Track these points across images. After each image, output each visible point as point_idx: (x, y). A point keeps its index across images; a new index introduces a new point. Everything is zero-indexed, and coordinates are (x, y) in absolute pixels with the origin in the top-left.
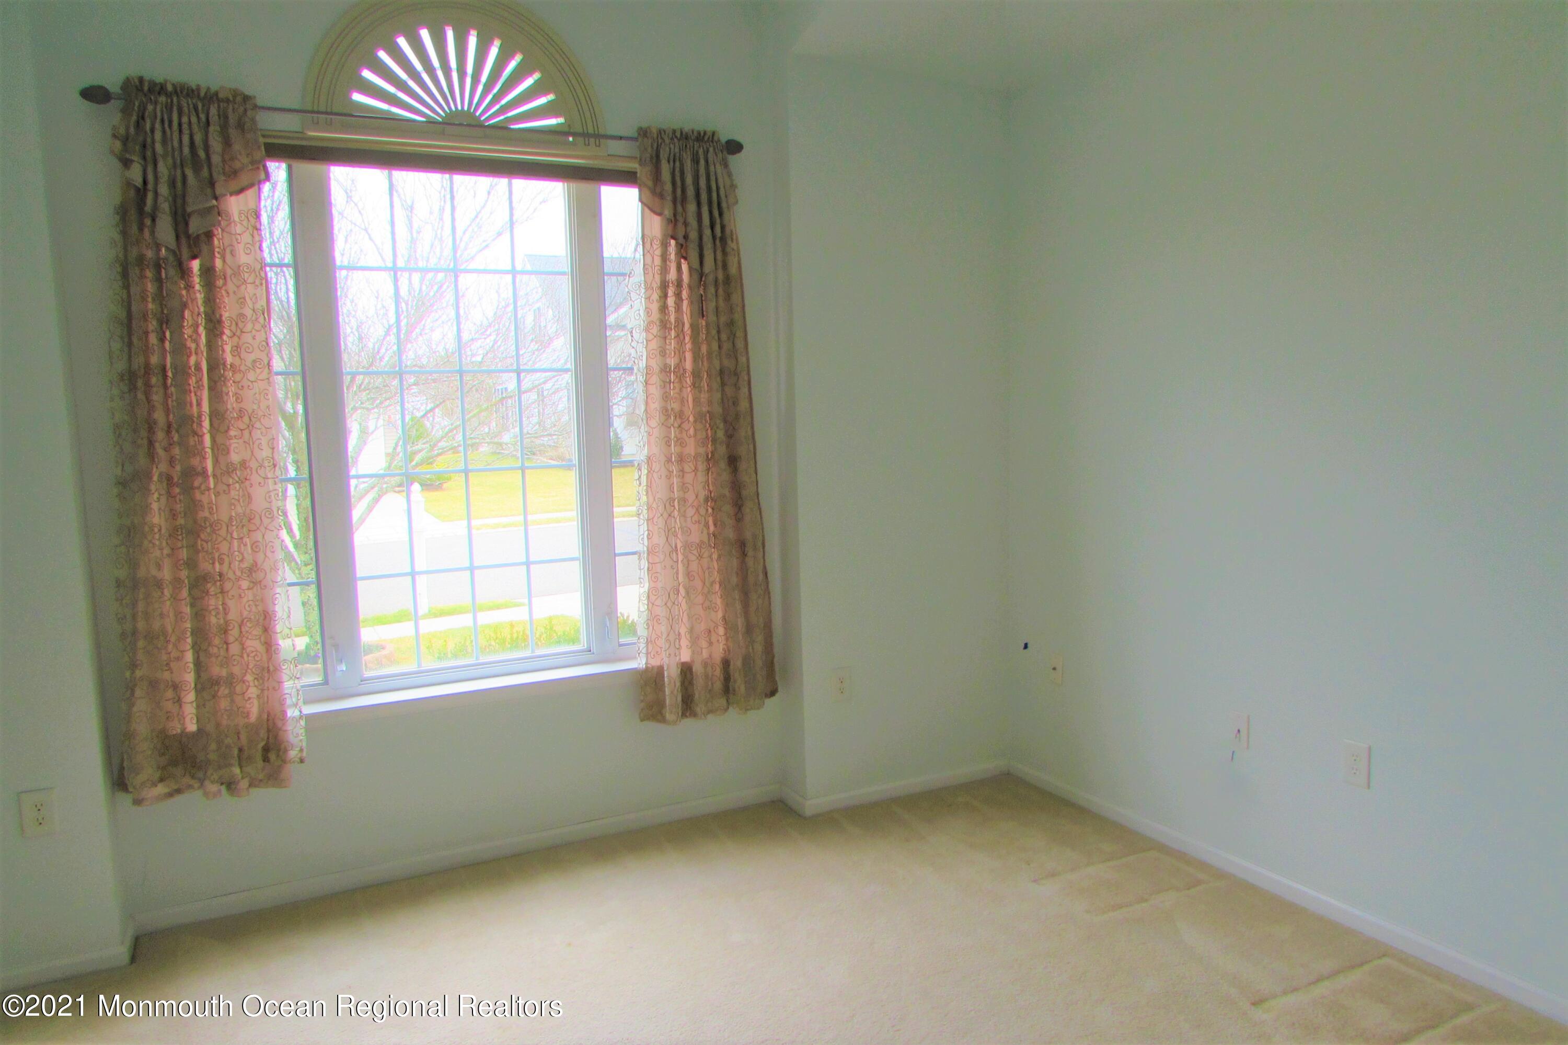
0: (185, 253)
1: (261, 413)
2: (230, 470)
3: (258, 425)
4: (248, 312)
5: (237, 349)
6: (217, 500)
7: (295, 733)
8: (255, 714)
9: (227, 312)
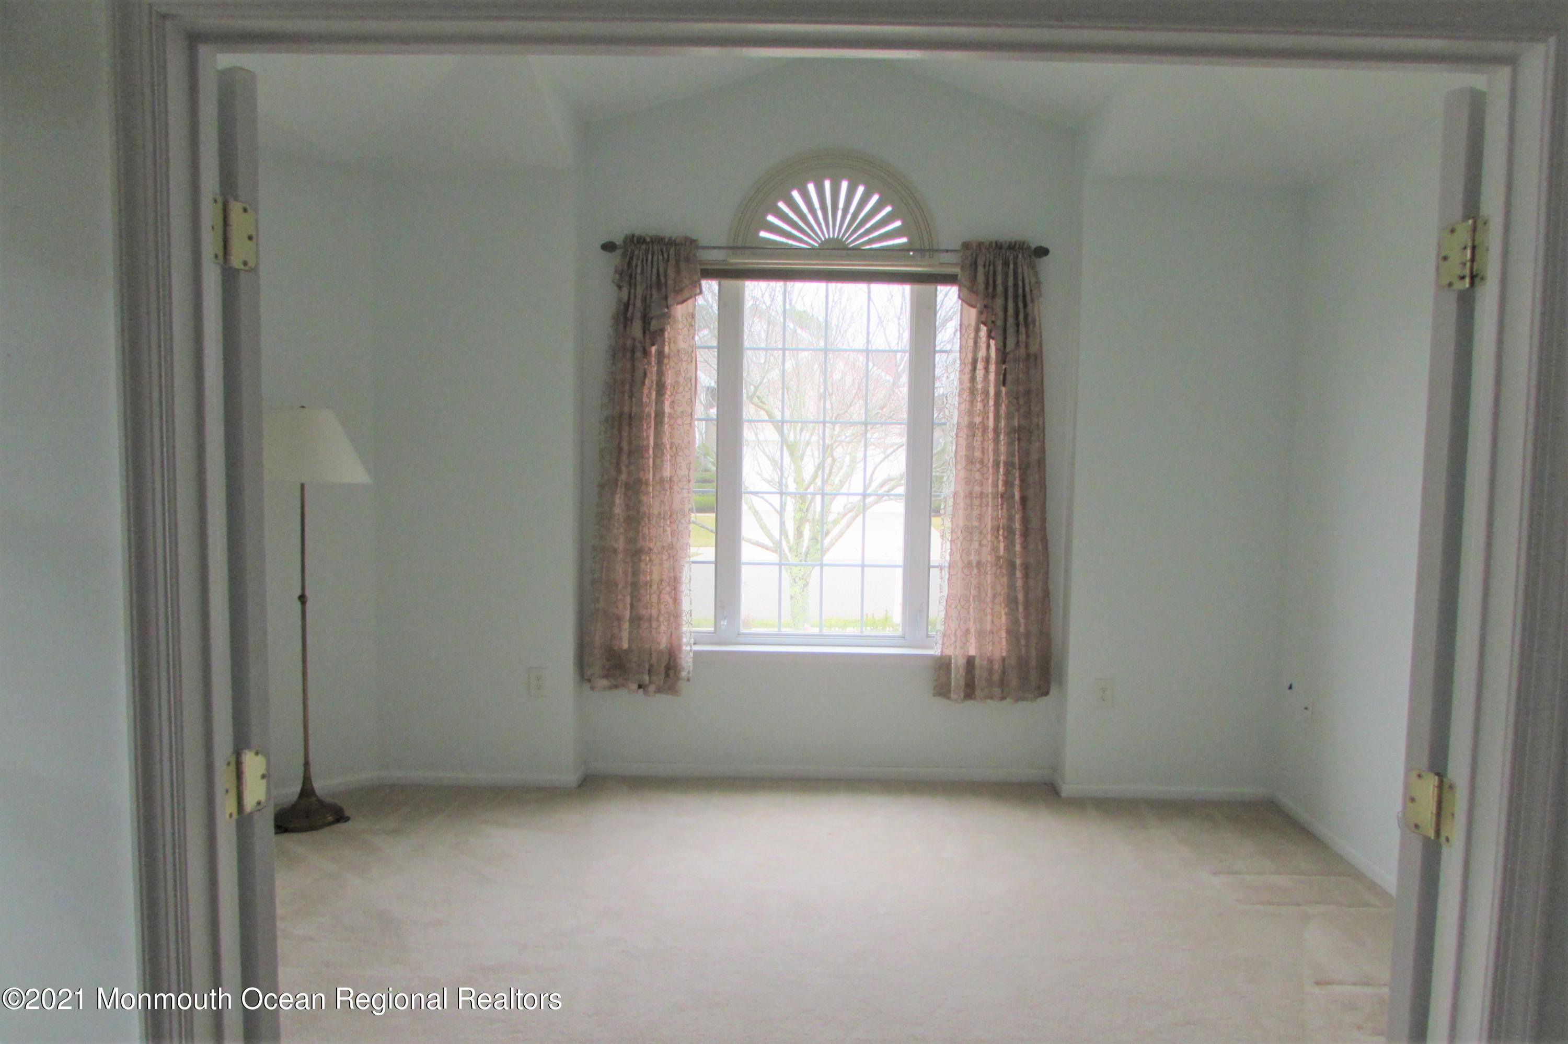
1: (683, 446)
2: (662, 481)
3: (681, 453)
4: (681, 380)
5: (672, 404)
6: (652, 501)
7: (686, 660)
8: (664, 643)
9: (669, 380)
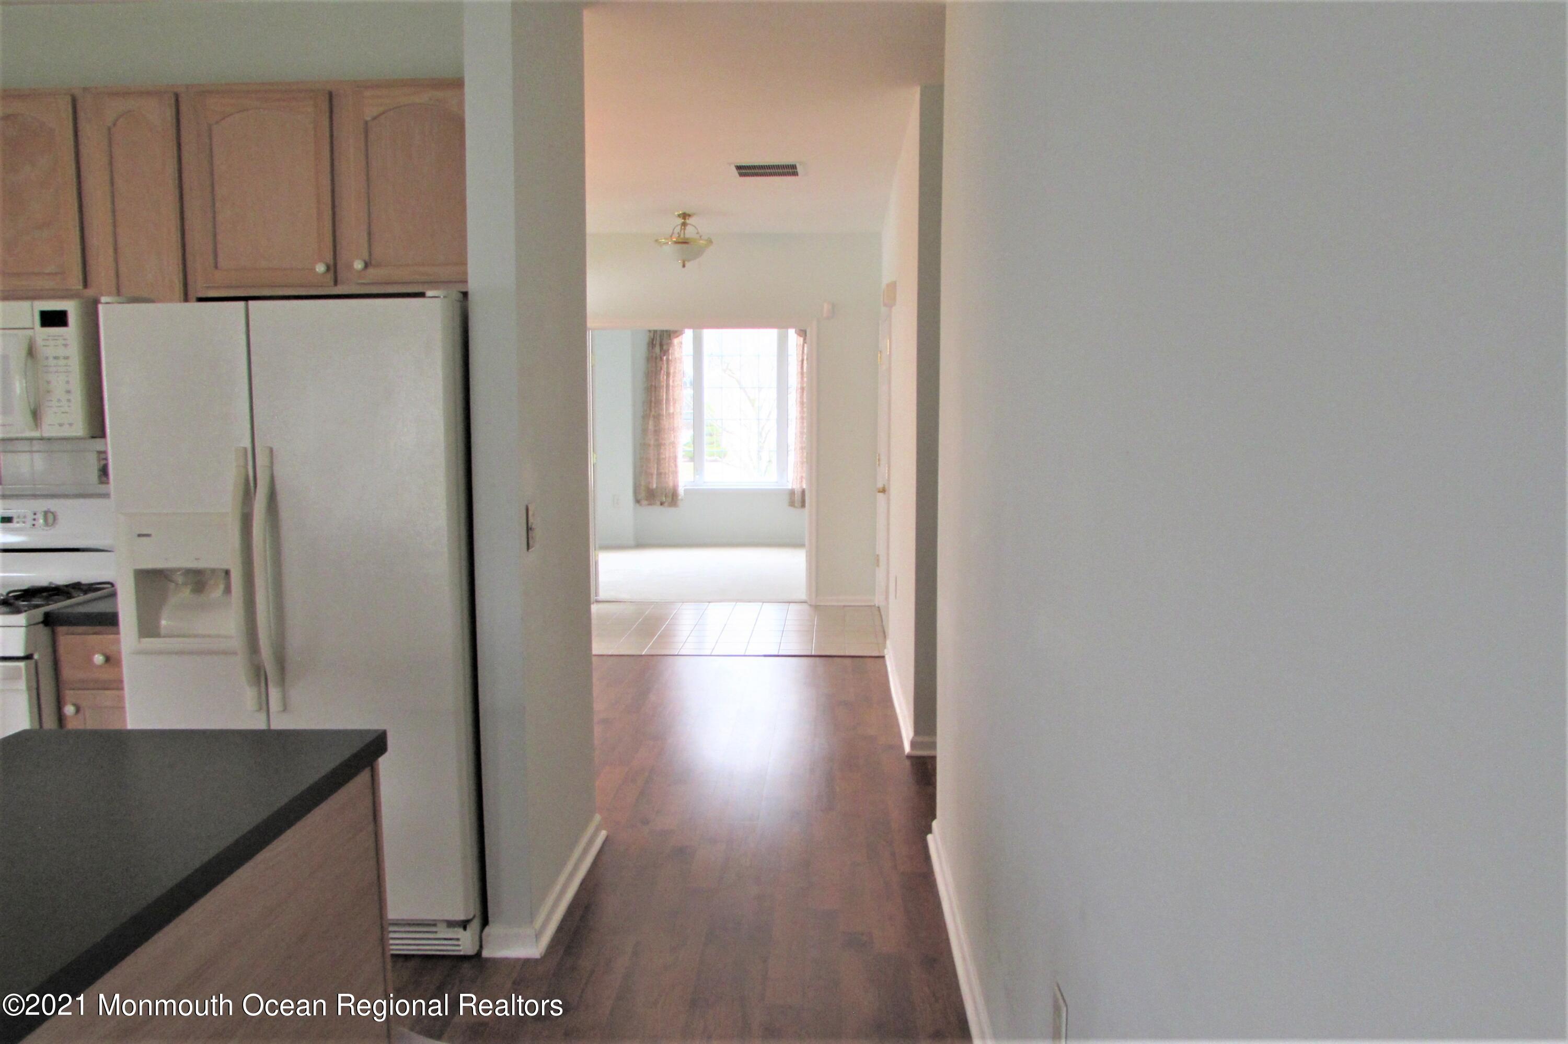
0: (662, 355)
1: (678, 399)
2: (669, 414)
3: (677, 403)
4: (677, 371)
5: (673, 381)
6: (665, 423)
7: (681, 491)
8: (671, 484)
9: (672, 371)
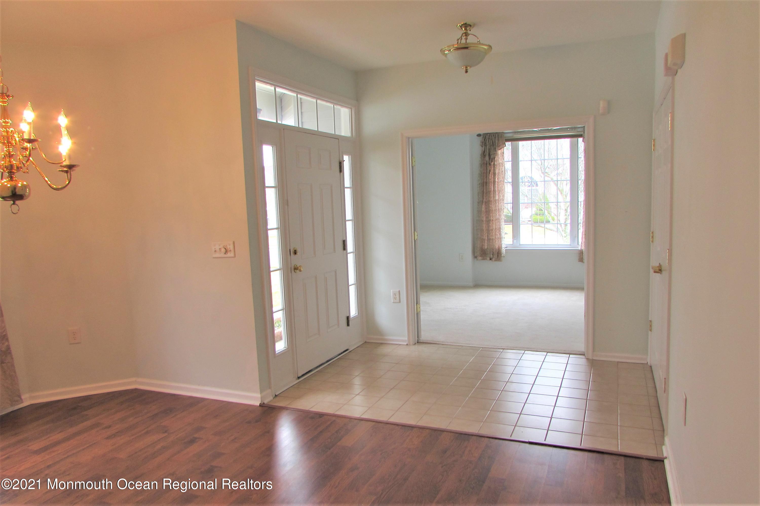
0: (491, 162)
2: (495, 200)
4: (501, 171)
5: (498, 179)
8: (497, 247)
9: (497, 172)
